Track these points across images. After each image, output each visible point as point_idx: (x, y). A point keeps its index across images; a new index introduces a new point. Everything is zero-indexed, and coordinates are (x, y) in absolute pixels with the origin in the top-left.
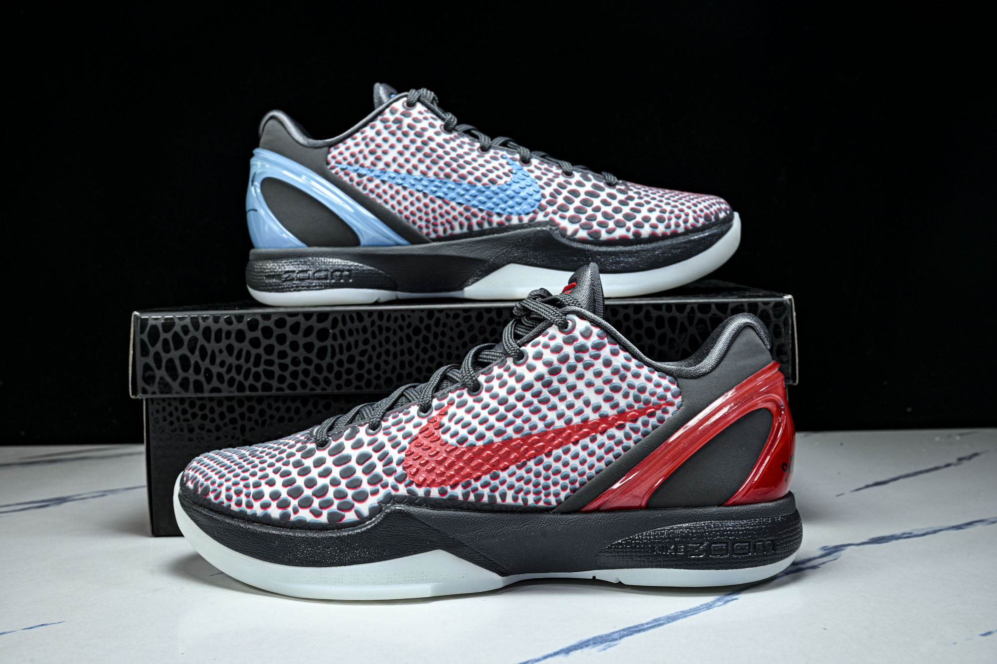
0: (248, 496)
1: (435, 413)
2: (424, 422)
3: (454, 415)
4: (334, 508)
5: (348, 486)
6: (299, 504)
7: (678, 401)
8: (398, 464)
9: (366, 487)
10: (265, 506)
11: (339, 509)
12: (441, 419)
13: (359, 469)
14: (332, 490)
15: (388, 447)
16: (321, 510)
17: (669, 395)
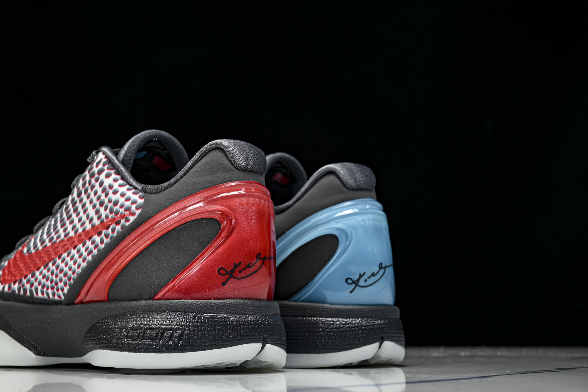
7: (138, 212)
17: (133, 207)
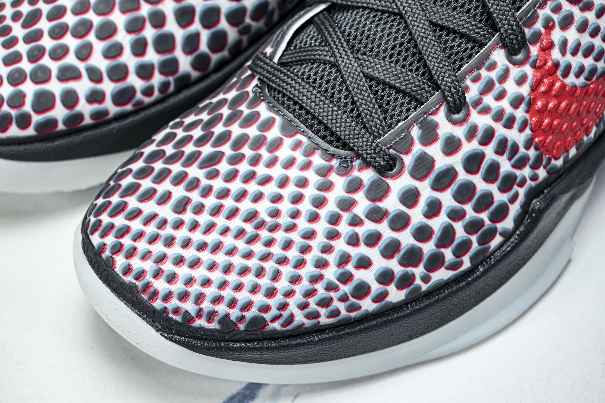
0: (344, 299)
1: (534, 50)
2: (528, 69)
3: (564, 43)
4: (475, 246)
5: (478, 209)
6: (426, 270)
8: (527, 148)
9: (500, 197)
10: (381, 297)
11: (480, 244)
12: (550, 56)
13: (477, 180)
14: (459, 227)
15: (500, 131)
16: (459, 259)
